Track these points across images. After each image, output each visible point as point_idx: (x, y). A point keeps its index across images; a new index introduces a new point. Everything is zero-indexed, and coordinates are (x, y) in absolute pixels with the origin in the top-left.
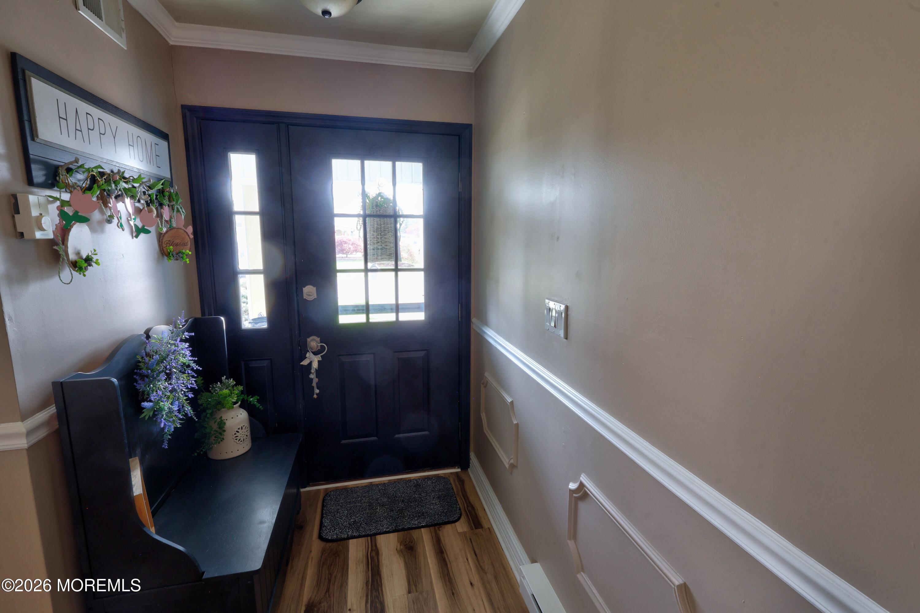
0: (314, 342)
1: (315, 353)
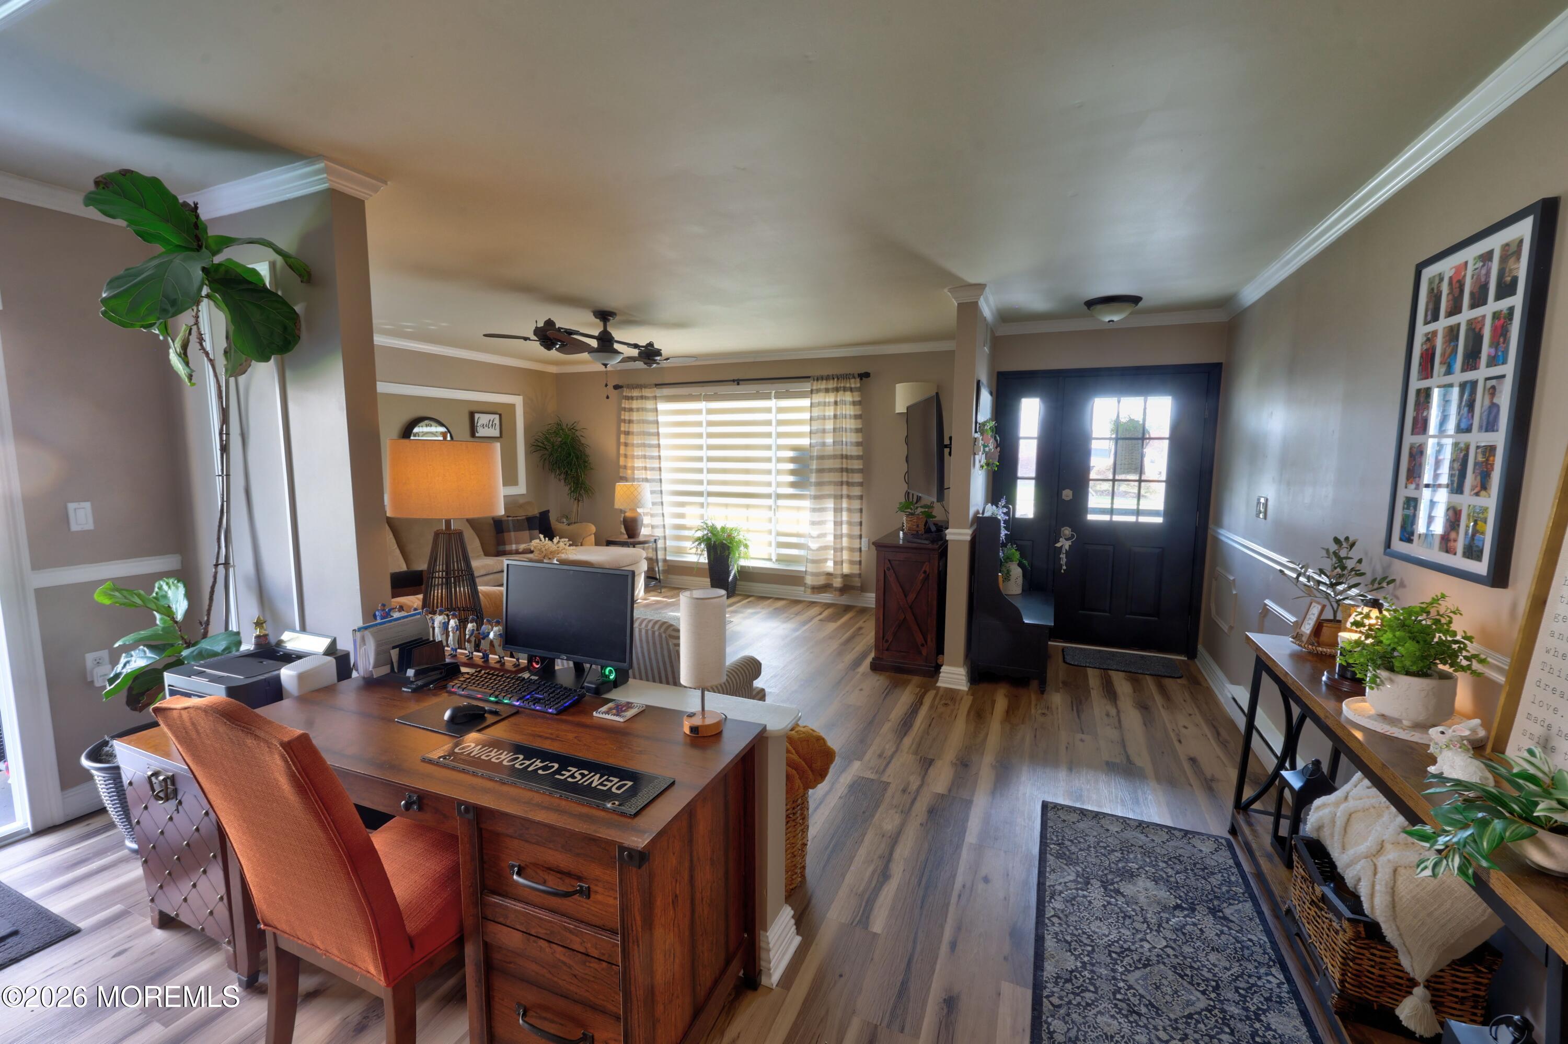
0: (1067, 531)
1: (1067, 540)
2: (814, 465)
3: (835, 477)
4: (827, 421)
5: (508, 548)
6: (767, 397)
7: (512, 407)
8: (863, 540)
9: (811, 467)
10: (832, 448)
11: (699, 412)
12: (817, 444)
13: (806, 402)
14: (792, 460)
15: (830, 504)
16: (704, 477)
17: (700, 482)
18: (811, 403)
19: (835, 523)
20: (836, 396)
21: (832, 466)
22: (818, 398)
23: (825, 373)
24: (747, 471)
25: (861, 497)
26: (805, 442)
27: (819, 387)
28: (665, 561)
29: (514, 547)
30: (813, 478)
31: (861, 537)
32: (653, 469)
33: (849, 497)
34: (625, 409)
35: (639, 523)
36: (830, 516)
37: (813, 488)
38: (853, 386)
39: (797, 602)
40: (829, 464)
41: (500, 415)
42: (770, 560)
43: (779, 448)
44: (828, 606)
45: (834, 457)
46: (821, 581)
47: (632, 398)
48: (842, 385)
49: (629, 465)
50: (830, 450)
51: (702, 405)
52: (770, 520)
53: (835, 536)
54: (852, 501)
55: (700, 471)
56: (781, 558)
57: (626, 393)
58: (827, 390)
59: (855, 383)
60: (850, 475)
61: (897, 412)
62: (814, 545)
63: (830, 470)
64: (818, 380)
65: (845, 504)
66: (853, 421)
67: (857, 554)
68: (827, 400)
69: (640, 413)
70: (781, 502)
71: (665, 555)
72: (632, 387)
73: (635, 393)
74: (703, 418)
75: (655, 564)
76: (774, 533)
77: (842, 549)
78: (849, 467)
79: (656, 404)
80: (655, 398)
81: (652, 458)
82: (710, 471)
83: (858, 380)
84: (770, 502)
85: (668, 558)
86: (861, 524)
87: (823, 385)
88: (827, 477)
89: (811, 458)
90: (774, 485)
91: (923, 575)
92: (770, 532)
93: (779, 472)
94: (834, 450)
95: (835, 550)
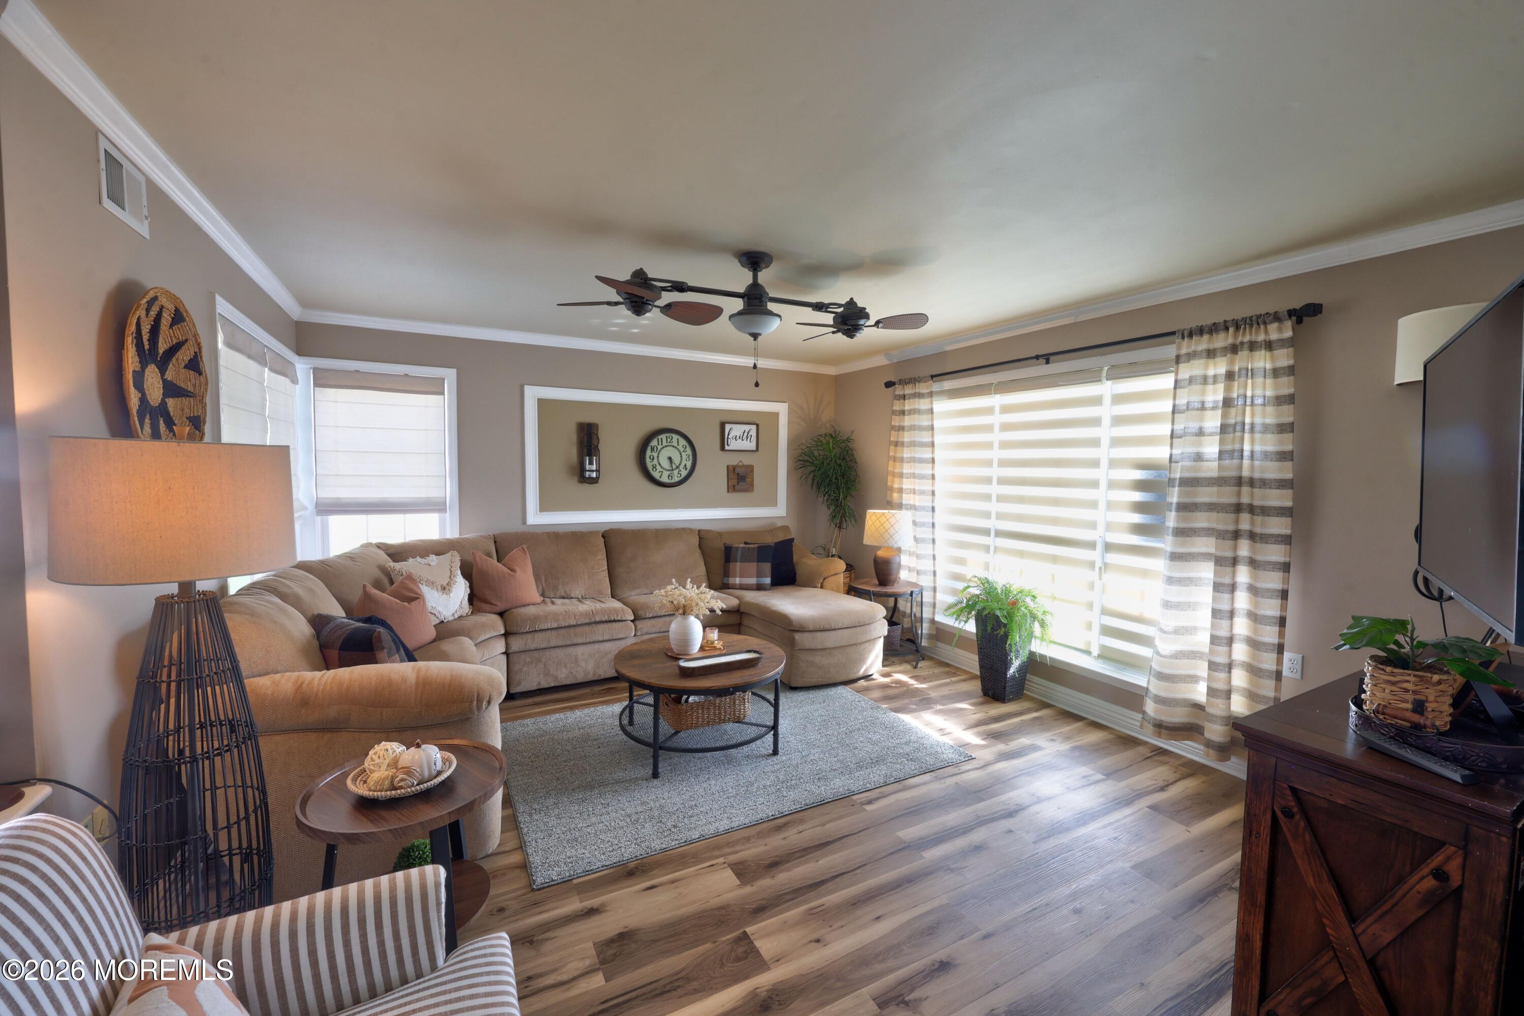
2: (1174, 496)
3: (1224, 522)
4: (1208, 413)
5: (731, 581)
6: (1093, 376)
7: (776, 415)
8: (1287, 655)
9: (1169, 500)
10: (1216, 464)
11: (989, 411)
12: (1183, 457)
13: (1166, 381)
14: (1141, 485)
15: (1206, 572)
16: (994, 507)
17: (987, 515)
18: (1176, 381)
19: (1216, 613)
20: (1232, 362)
21: (1214, 500)
22: (1186, 371)
23: (1207, 321)
24: (1056, 502)
25: (1286, 567)
26: (1161, 453)
27: (1193, 348)
28: (933, 621)
29: (738, 581)
30: (1172, 520)
31: (1280, 649)
32: (922, 493)
33: (1253, 563)
34: (894, 413)
35: (894, 566)
36: (1205, 596)
37: (1169, 538)
38: (1274, 336)
39: (1128, 741)
40: (1206, 495)
41: (758, 425)
42: (1088, 653)
43: (1114, 463)
44: (1192, 769)
45: (1219, 481)
46: (1178, 716)
47: (904, 397)
48: (1247, 339)
49: (896, 486)
50: (1211, 469)
51: (996, 400)
52: (1092, 586)
53: (1214, 640)
54: (1261, 573)
55: (987, 497)
56: (1106, 655)
57: (899, 390)
58: (1211, 354)
59: (1280, 330)
60: (1258, 519)
61: (1397, 381)
62: (1166, 646)
63: (1212, 507)
64: (1191, 335)
65: (1243, 575)
66: (1270, 409)
67: (1271, 683)
68: (1211, 372)
69: (912, 416)
70: (1114, 558)
71: (934, 614)
72: (904, 382)
73: (908, 390)
74: (997, 419)
75: (919, 625)
76: (1097, 609)
77: (1230, 667)
78: (1257, 503)
79: (932, 403)
80: (931, 394)
81: (923, 477)
82: (1001, 499)
83: (1288, 324)
84: (1095, 555)
85: (938, 618)
86: (1282, 622)
87: (1202, 344)
88: (1202, 520)
89: (1171, 482)
90: (1101, 527)
91: (1430, 883)
92: (1090, 606)
93: (1110, 505)
94: (1220, 468)
95: (1213, 666)
